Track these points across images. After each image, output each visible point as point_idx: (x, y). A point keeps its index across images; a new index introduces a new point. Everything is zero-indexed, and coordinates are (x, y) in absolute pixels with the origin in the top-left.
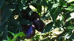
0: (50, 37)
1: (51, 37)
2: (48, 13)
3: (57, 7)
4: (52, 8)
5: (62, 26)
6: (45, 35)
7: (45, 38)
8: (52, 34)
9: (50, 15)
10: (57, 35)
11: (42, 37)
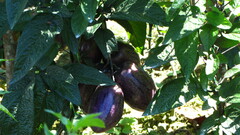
0: (164, 125)
1: (168, 127)
2: (168, 49)
3: (198, 30)
4: (182, 33)
5: (212, 94)
6: (150, 121)
7: (150, 130)
8: (172, 115)
9: (173, 53)
10: (190, 120)
11: (141, 125)
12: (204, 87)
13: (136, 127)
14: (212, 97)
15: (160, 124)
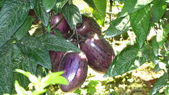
0: (123, 86)
1: (126, 88)
2: (125, 21)
3: (149, 4)
4: (136, 7)
6: (111, 83)
7: (111, 90)
8: (130, 78)
9: (129, 24)
10: (145, 82)
11: (104, 86)
12: (155, 52)
13: (100, 89)
14: (162, 61)
15: (120, 86)
